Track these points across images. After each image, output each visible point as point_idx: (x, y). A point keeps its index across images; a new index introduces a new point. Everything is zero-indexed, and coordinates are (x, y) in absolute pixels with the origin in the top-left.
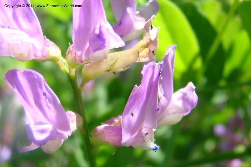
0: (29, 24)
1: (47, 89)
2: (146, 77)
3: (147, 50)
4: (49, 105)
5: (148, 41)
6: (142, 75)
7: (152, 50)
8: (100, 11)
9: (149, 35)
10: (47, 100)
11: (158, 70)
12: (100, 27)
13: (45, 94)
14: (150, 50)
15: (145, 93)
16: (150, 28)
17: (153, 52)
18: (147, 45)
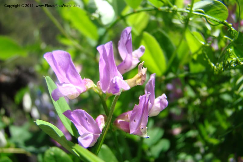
0: (75, 78)
1: (87, 115)
2: (141, 102)
3: (140, 80)
4: (89, 123)
5: (141, 75)
6: (139, 99)
7: (143, 80)
8: (115, 70)
9: (141, 72)
10: (88, 121)
11: (148, 98)
12: (116, 79)
13: (86, 119)
14: (142, 80)
15: (142, 110)
16: (142, 68)
17: (144, 81)
18: (140, 77)
